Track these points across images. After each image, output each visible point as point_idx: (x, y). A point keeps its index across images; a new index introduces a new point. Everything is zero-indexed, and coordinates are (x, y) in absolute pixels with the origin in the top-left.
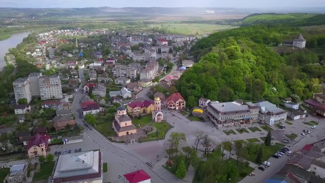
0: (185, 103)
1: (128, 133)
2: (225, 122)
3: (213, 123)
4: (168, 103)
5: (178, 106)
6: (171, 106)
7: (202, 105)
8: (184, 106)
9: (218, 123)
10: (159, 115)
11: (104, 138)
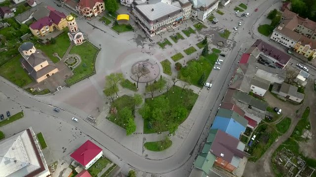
0: (103, 4)
1: (48, 75)
2: (158, 30)
3: (143, 30)
4: (83, 10)
5: (96, 12)
6: (88, 13)
7: (125, 3)
8: (104, 8)
9: (150, 32)
10: (78, 37)
11: (20, 90)
